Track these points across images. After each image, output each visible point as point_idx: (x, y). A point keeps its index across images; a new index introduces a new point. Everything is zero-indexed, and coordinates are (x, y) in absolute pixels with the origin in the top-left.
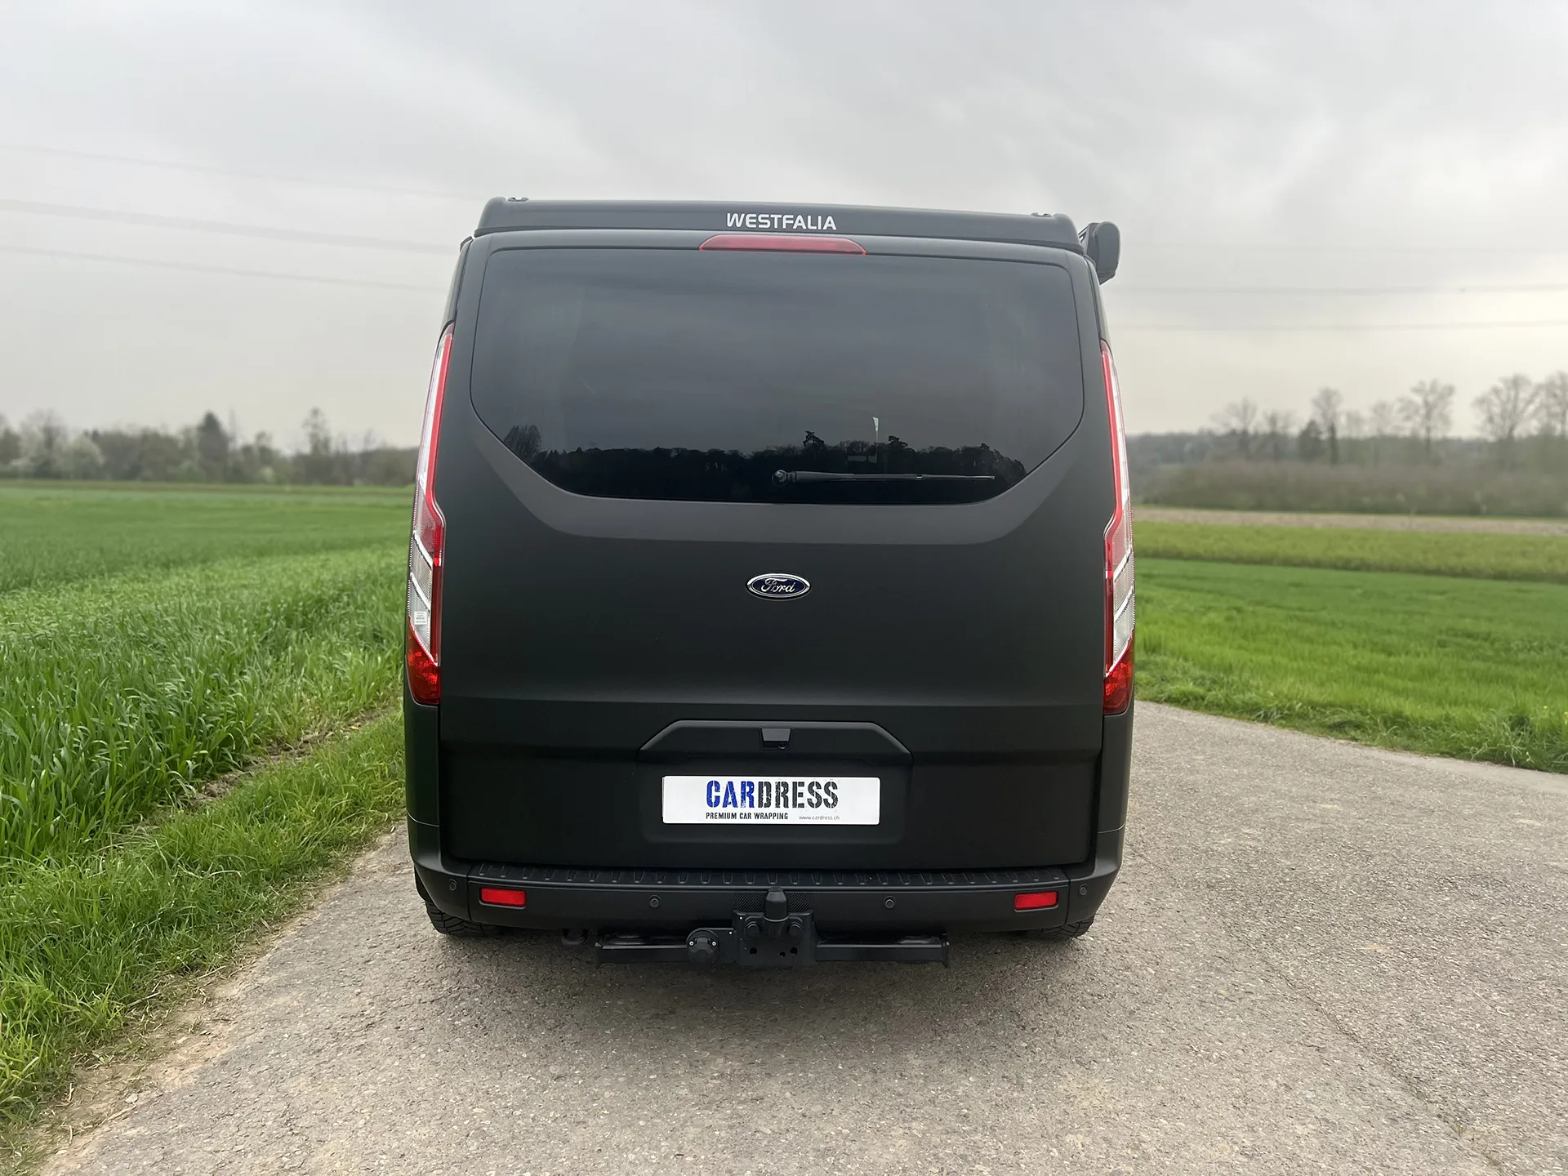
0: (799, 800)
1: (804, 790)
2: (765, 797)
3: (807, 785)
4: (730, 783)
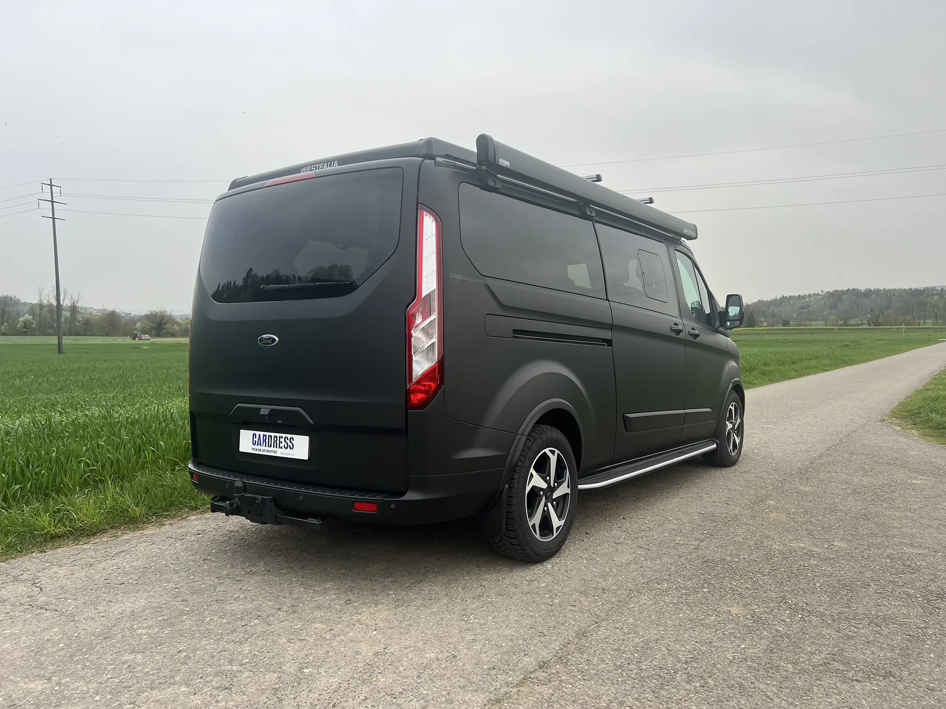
0: (281, 445)
1: (282, 440)
2: (270, 442)
3: (284, 438)
4: (260, 435)
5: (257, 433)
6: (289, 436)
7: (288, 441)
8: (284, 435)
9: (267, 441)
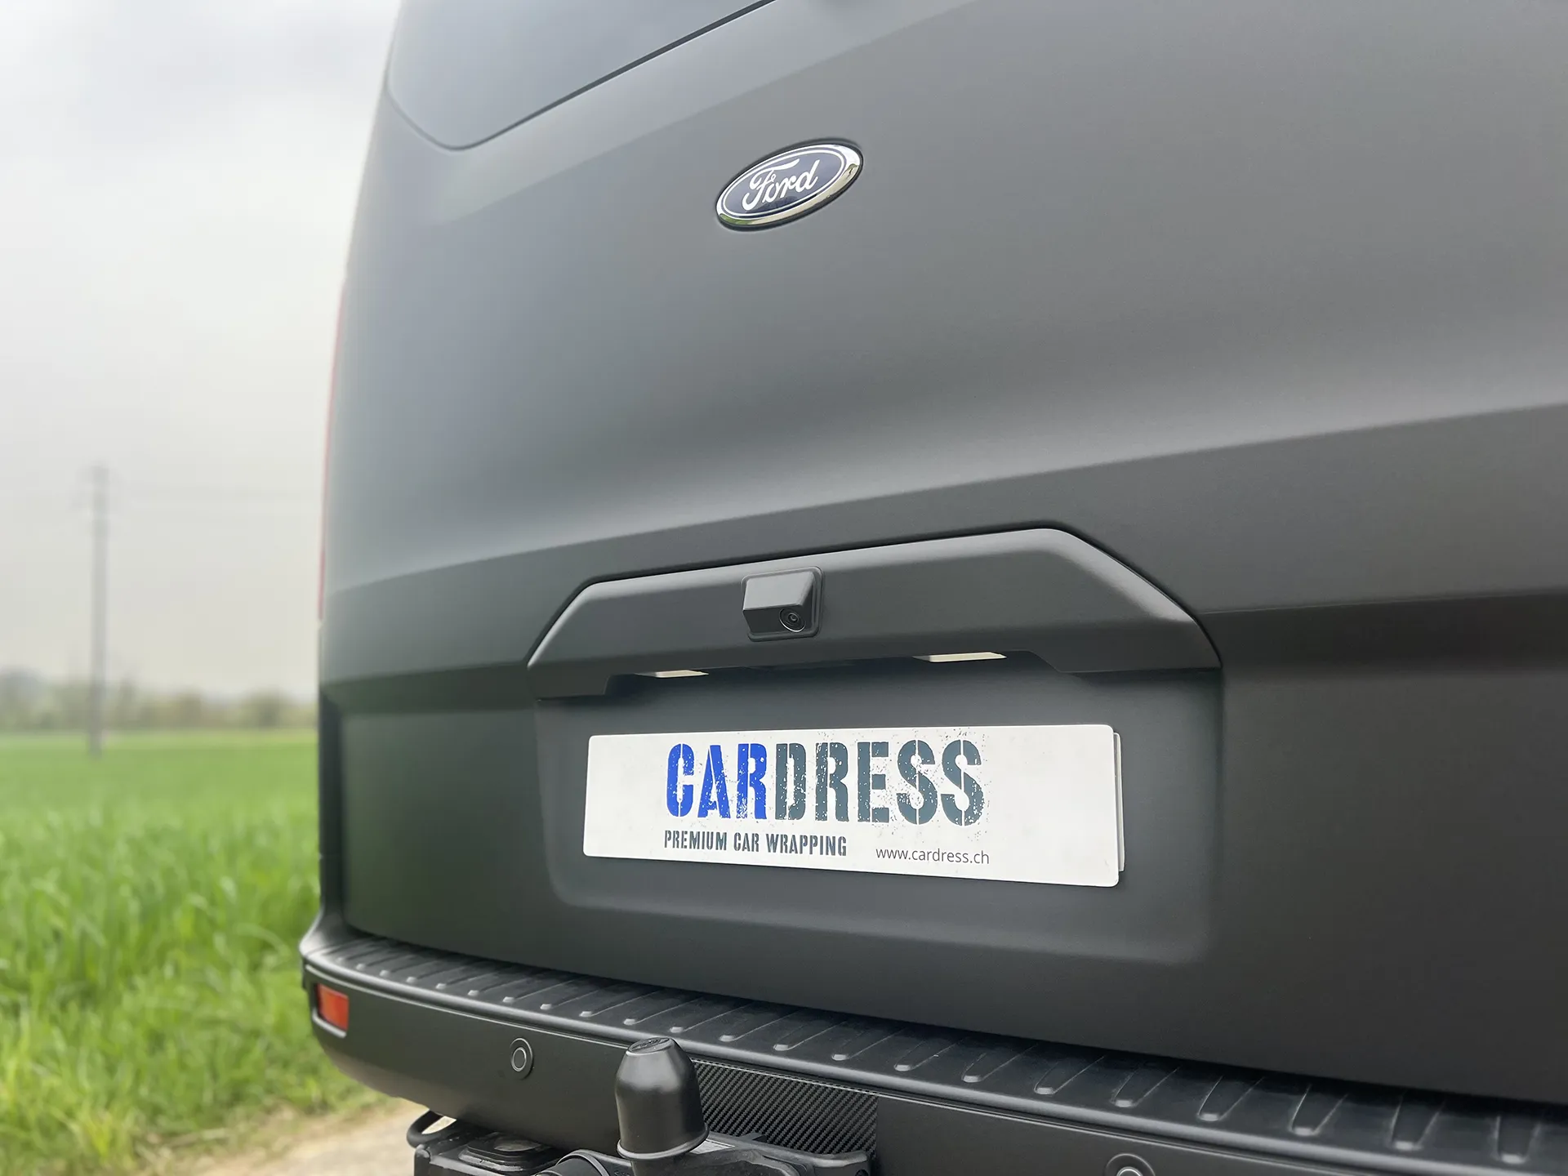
1: (884, 766)
2: (791, 788)
3: (894, 751)
4: (716, 751)
5: (700, 742)
6: (938, 737)
7: (935, 773)
8: (897, 737)
9: (769, 780)
